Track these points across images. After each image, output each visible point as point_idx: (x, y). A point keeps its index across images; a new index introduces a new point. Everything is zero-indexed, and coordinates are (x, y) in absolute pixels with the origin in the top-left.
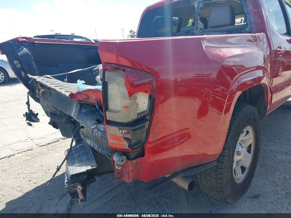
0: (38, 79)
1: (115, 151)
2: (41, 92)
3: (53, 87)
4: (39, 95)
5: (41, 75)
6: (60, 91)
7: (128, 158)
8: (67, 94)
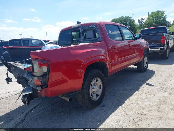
0: (12, 63)
1: (38, 86)
2: (13, 69)
3: (18, 66)
4: (12, 70)
5: (13, 61)
6: (20, 68)
7: (42, 88)
8: (23, 69)
